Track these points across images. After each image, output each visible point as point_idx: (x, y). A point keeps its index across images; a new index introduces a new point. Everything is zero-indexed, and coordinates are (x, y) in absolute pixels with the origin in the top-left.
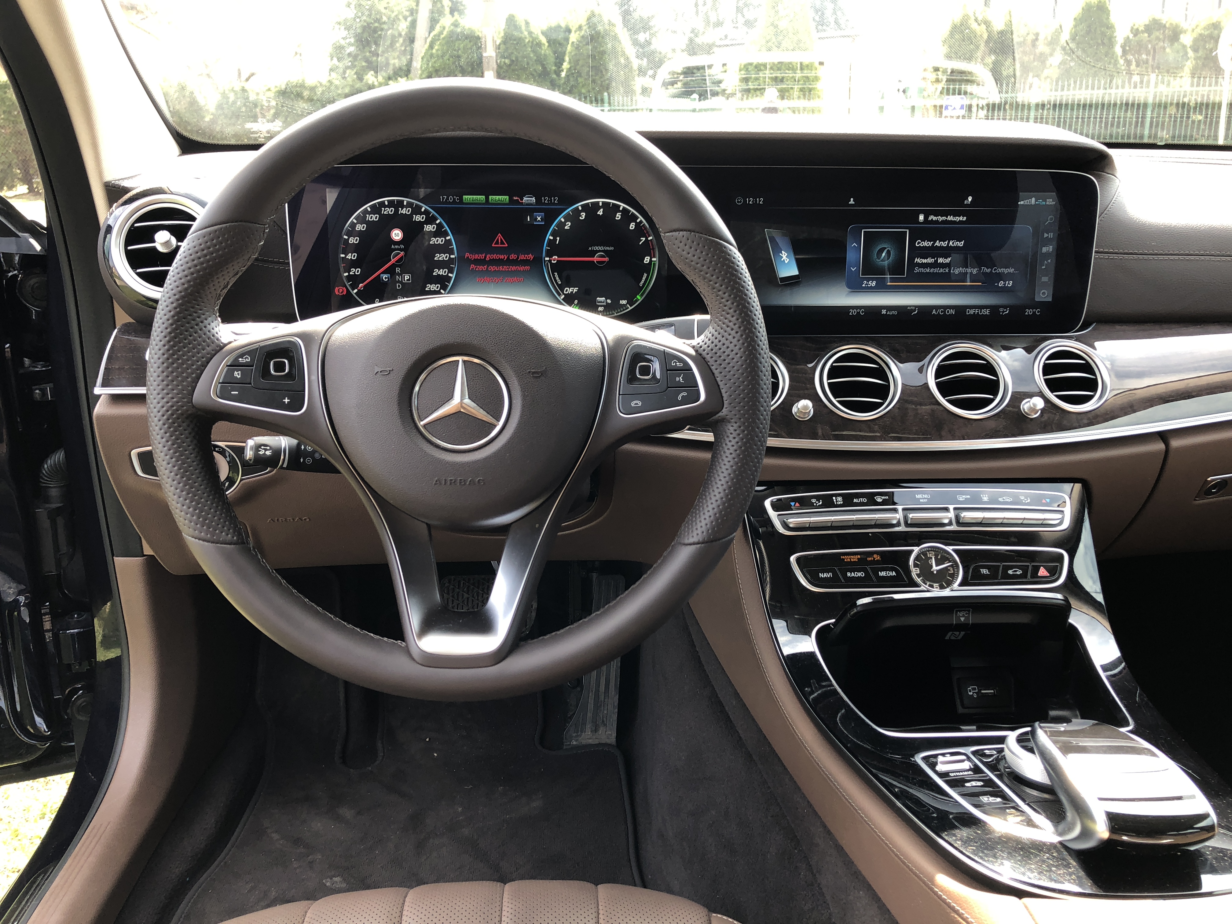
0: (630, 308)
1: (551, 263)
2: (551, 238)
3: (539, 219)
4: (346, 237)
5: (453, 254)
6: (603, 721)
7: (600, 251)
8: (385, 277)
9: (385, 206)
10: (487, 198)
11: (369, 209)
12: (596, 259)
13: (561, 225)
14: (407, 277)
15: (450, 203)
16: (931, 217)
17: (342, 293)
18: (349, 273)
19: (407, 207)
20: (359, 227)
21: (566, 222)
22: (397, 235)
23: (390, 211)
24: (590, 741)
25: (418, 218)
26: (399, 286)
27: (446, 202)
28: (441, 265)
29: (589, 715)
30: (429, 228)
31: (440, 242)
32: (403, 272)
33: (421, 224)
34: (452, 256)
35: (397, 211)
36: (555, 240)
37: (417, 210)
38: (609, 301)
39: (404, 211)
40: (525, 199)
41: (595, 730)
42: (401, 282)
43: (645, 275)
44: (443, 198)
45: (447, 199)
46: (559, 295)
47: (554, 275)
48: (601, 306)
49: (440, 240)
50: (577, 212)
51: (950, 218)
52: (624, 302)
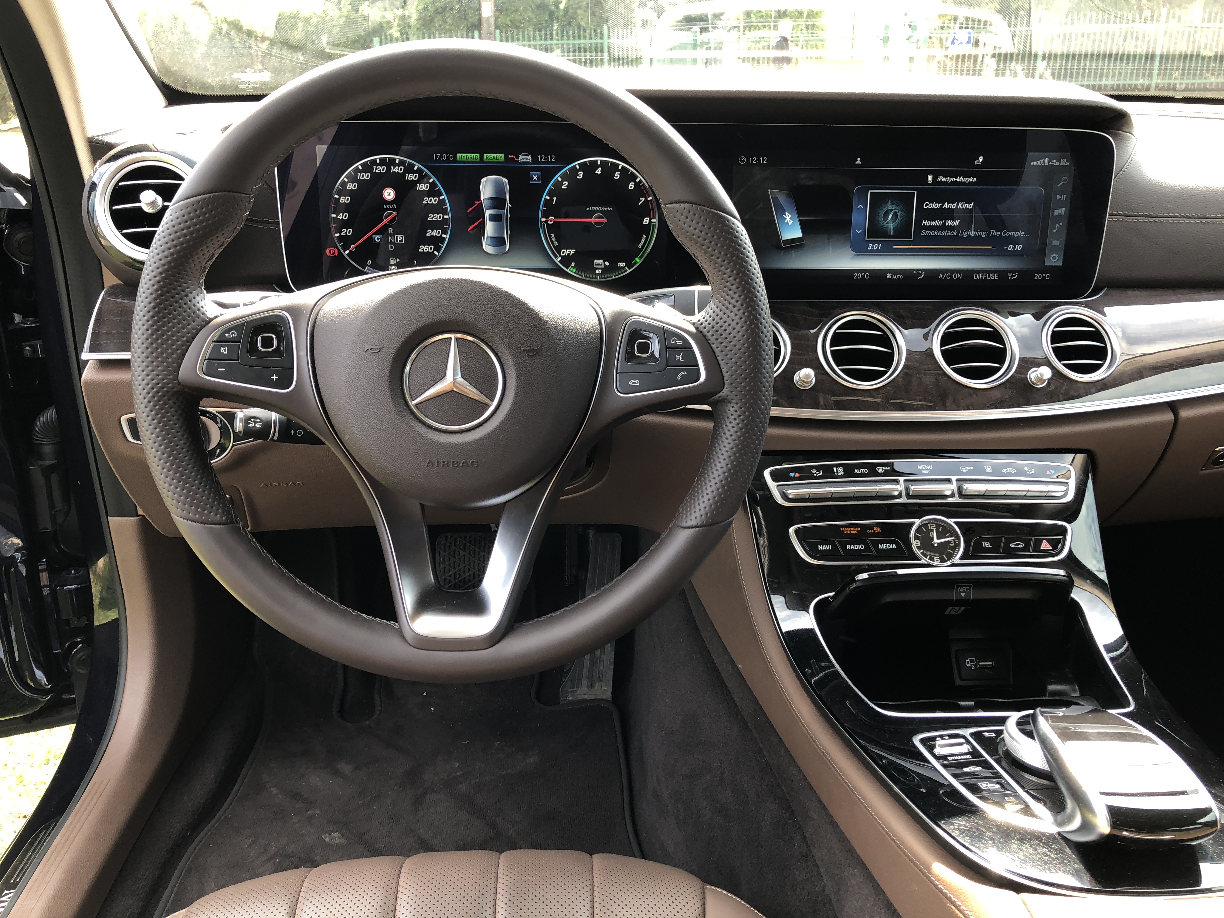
0: (629, 271)
1: (548, 224)
2: (548, 198)
3: (535, 178)
4: (337, 196)
5: (447, 214)
6: (599, 677)
7: (598, 212)
8: (377, 238)
9: (377, 165)
10: (482, 157)
11: (360, 168)
12: (593, 220)
13: (558, 184)
14: (400, 238)
15: (443, 161)
16: (941, 178)
17: (333, 253)
18: (340, 234)
19: (399, 165)
20: (351, 186)
21: (562, 181)
22: (389, 194)
23: (380, 169)
24: (586, 697)
25: (411, 177)
26: (392, 247)
27: (440, 161)
28: (435, 225)
29: (585, 670)
30: (423, 187)
31: (433, 201)
32: (395, 233)
33: (414, 183)
34: (446, 217)
35: (389, 169)
36: (552, 199)
37: (409, 169)
38: (607, 264)
39: (396, 170)
40: (521, 157)
41: (592, 686)
42: (394, 243)
43: (644, 236)
44: (436, 156)
45: (441, 157)
46: (556, 257)
47: (550, 236)
48: (599, 269)
49: (433, 200)
50: (574, 171)
51: (960, 179)
52: (622, 265)
